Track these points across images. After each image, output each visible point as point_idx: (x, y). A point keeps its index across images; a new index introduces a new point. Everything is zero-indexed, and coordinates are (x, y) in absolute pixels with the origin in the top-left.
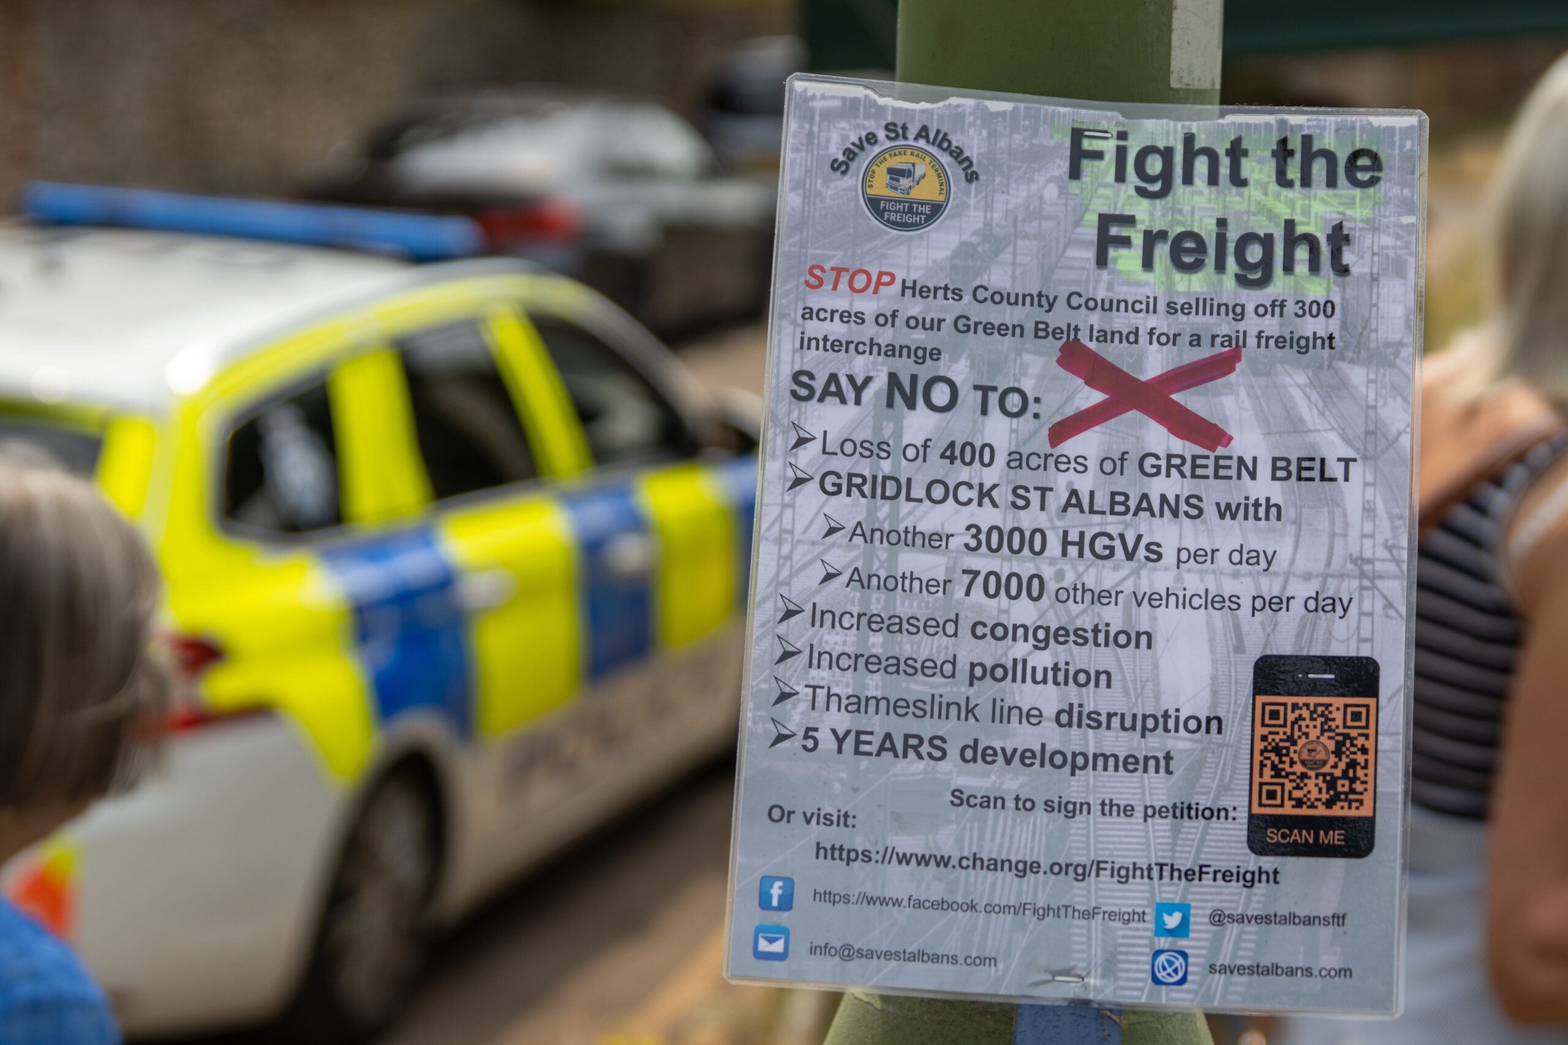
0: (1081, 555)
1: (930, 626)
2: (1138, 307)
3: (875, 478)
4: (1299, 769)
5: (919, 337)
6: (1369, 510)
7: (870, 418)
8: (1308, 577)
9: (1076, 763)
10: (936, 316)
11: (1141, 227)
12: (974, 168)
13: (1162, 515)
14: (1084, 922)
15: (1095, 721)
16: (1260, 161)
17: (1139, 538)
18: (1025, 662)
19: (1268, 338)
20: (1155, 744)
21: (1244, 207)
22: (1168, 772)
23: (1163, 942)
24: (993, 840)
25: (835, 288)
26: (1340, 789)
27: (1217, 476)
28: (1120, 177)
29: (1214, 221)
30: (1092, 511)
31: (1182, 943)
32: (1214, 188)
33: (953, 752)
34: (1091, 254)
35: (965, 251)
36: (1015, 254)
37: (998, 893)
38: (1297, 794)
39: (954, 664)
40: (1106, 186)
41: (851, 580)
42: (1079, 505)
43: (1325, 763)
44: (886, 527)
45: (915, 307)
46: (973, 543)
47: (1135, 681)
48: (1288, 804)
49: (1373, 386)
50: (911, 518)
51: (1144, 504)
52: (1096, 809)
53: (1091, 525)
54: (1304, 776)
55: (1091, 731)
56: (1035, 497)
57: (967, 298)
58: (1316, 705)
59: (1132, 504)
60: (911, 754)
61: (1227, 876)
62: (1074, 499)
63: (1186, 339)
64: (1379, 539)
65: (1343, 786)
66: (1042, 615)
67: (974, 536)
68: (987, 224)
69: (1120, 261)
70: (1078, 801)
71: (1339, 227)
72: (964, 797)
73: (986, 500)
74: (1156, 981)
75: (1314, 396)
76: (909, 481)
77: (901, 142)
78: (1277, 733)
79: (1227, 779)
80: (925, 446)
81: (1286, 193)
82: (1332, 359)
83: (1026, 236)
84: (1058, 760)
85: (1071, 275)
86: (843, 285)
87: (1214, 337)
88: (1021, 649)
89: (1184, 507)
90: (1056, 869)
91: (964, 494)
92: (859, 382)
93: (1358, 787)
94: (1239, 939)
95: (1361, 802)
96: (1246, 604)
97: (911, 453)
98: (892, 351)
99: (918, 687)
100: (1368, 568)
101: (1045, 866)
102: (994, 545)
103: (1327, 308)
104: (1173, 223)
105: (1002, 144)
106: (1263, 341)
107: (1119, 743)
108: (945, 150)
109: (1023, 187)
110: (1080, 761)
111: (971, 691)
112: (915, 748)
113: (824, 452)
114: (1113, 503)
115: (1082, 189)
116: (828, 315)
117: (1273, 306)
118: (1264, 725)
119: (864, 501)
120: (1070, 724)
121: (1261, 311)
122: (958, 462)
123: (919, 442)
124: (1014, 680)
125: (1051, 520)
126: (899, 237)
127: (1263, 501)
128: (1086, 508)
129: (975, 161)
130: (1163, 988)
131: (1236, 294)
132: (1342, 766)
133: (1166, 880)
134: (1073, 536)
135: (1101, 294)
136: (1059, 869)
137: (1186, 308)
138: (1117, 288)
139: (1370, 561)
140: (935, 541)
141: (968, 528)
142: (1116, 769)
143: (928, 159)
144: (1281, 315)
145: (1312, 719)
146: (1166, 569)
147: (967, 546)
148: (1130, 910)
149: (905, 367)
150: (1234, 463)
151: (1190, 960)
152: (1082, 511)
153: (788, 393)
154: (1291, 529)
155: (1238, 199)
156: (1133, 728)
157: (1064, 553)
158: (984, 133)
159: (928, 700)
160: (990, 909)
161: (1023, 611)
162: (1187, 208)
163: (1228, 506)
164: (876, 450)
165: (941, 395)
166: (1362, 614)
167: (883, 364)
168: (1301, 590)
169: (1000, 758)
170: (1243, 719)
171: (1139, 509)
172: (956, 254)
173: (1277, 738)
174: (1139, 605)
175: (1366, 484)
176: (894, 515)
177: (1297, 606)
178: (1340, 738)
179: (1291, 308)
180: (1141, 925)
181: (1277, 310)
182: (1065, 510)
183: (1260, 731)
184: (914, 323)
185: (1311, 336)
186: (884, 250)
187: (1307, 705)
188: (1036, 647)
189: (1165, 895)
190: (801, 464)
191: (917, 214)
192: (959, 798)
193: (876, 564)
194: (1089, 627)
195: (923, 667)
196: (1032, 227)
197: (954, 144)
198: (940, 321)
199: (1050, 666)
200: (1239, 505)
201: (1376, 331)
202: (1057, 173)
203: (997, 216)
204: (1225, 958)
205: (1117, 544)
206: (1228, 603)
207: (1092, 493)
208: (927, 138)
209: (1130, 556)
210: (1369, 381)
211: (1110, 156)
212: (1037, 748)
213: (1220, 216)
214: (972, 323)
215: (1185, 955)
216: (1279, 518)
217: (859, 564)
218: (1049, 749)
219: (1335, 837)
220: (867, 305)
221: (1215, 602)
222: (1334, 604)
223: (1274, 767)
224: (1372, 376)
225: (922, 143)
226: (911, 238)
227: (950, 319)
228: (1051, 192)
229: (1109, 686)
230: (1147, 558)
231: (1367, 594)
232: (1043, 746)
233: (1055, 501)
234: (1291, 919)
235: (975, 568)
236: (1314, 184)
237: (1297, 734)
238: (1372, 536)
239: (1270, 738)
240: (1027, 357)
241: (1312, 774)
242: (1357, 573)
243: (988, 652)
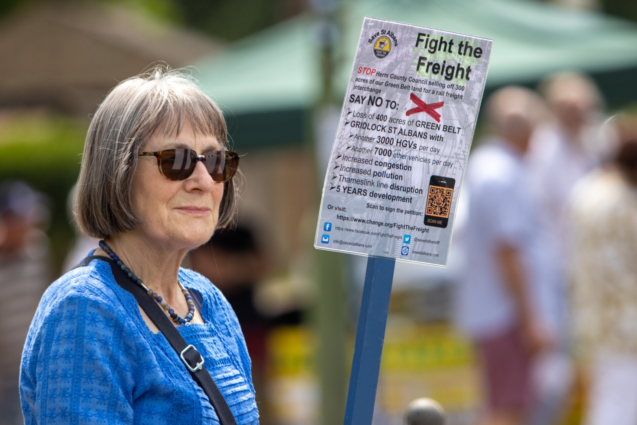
0: (400, 146)
1: (366, 161)
2: (423, 82)
3: (362, 123)
4: (436, 204)
5: (377, 87)
6: (461, 142)
7: (364, 107)
8: (445, 157)
9: (393, 198)
10: (381, 81)
11: (427, 61)
12: (397, 43)
13: (418, 137)
14: (390, 238)
15: (398, 188)
16: (456, 47)
17: (413, 142)
18: (385, 172)
19: (449, 94)
20: (409, 195)
21: (450, 58)
22: (411, 202)
23: (405, 245)
24: (374, 217)
25: (363, 73)
26: (443, 211)
27: (431, 128)
28: (426, 47)
29: (443, 61)
30: (404, 135)
31: (408, 245)
32: (444, 52)
33: (368, 194)
34: (416, 67)
35: (391, 65)
36: (401, 66)
37: (374, 230)
38: (435, 211)
39: (370, 171)
40: (422, 49)
41: (352, 149)
42: (402, 133)
43: (441, 204)
44: (362, 136)
45: (378, 79)
46: (378, 141)
47: (407, 179)
48: (433, 213)
49: (468, 110)
50: (367, 134)
51: (415, 134)
52: (396, 210)
53: (403, 138)
54: (436, 207)
55: (397, 191)
56: (393, 130)
57: (389, 77)
58: (441, 189)
59: (413, 133)
60: (359, 193)
61: (419, 229)
62: (401, 132)
63: (431, 92)
64: (462, 149)
65: (443, 210)
66: (390, 160)
67: (379, 139)
68: (397, 58)
69: (422, 69)
70: (393, 208)
71: (469, 67)
72: (369, 205)
73: (383, 130)
74: (402, 254)
75: (456, 111)
76: (369, 124)
77: (384, 35)
78: (432, 195)
79: (422, 205)
80: (373, 115)
81: (460, 56)
82: (461, 101)
83: (404, 61)
84: (390, 197)
85: (411, 72)
86: (365, 73)
87: (437, 92)
88: (385, 169)
89: (423, 135)
90: (386, 225)
91: (379, 128)
92: (363, 98)
93: (446, 210)
94: (419, 246)
95: (446, 214)
96: (431, 161)
97: (370, 117)
98: (371, 90)
99: (362, 177)
100: (458, 156)
101: (384, 224)
102: (383, 142)
103: (462, 88)
104: (434, 60)
105: (404, 36)
106: (447, 95)
107: (402, 194)
108: (392, 37)
109: (406, 48)
110: (394, 198)
111: (373, 179)
112: (360, 192)
113: (353, 116)
114: (409, 133)
115: (417, 50)
116: (360, 80)
117: (451, 86)
118: (430, 193)
119: (359, 129)
120: (393, 189)
121: (449, 87)
122: (379, 120)
123: (372, 114)
124: (383, 177)
125: (395, 136)
126: (379, 60)
127: (440, 136)
128: (403, 134)
129: (397, 41)
130: (403, 256)
131: (444, 82)
132: (444, 205)
133: (407, 229)
134: (399, 141)
135: (416, 78)
136: (387, 225)
137: (433, 84)
138: (419, 77)
139: (459, 155)
140: (370, 140)
141: (378, 137)
142: (401, 201)
143: (388, 40)
144: (453, 88)
145: (440, 192)
146: (417, 151)
147: (377, 141)
148: (399, 236)
149: (373, 94)
150: (435, 125)
151: (409, 249)
152: (402, 134)
153: (349, 100)
154: (444, 144)
155: (449, 56)
156: (405, 191)
157: (397, 145)
158: (401, 33)
159: (364, 180)
160: (372, 234)
161: (386, 159)
162: (438, 57)
163: (432, 136)
164: (363, 116)
165: (379, 102)
166: (454, 168)
167: (369, 93)
168: (443, 160)
169: (378, 196)
170: (426, 191)
171: (414, 135)
172: (389, 65)
173: (432, 196)
174: (410, 159)
175: (462, 135)
176: (364, 133)
177: (442, 163)
178: (444, 198)
179: (455, 87)
180: (401, 240)
181: (452, 87)
182: (399, 134)
183: (430, 194)
184: (378, 83)
185: (458, 95)
186: (375, 64)
187: (439, 189)
188: (388, 168)
189: (407, 233)
190: (348, 119)
191: (383, 54)
192: (369, 206)
193: (358, 145)
194: (399, 164)
195: (364, 172)
196: (405, 59)
197: (394, 36)
198: (383, 83)
199: (391, 173)
200: (434, 136)
201: (472, 96)
202: (413, 45)
203: (399, 55)
204: (416, 250)
205: (408, 143)
206: (428, 161)
207: (405, 130)
208: (389, 34)
209: (410, 147)
210: (468, 109)
211: (425, 41)
212: (386, 194)
213: (445, 60)
214: (389, 84)
215: (408, 248)
216: (442, 141)
217: (355, 145)
218: (388, 194)
219: (440, 222)
220: (369, 78)
221: (426, 161)
222: (449, 164)
223: (431, 204)
224: (469, 108)
225: (388, 35)
226: (381, 60)
227: (384, 82)
228: (411, 50)
229: (402, 180)
230: (413, 148)
231: (457, 163)
232: (387, 194)
233: (398, 131)
234: (429, 241)
235: (378, 147)
236: (466, 55)
237: (436, 196)
238: (460, 148)
239: (431, 196)
240: (398, 93)
241: (438, 206)
242: (456, 157)
243: (378, 169)
